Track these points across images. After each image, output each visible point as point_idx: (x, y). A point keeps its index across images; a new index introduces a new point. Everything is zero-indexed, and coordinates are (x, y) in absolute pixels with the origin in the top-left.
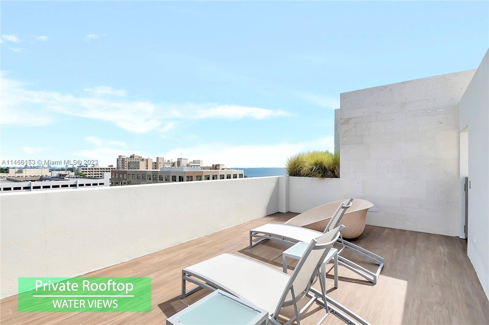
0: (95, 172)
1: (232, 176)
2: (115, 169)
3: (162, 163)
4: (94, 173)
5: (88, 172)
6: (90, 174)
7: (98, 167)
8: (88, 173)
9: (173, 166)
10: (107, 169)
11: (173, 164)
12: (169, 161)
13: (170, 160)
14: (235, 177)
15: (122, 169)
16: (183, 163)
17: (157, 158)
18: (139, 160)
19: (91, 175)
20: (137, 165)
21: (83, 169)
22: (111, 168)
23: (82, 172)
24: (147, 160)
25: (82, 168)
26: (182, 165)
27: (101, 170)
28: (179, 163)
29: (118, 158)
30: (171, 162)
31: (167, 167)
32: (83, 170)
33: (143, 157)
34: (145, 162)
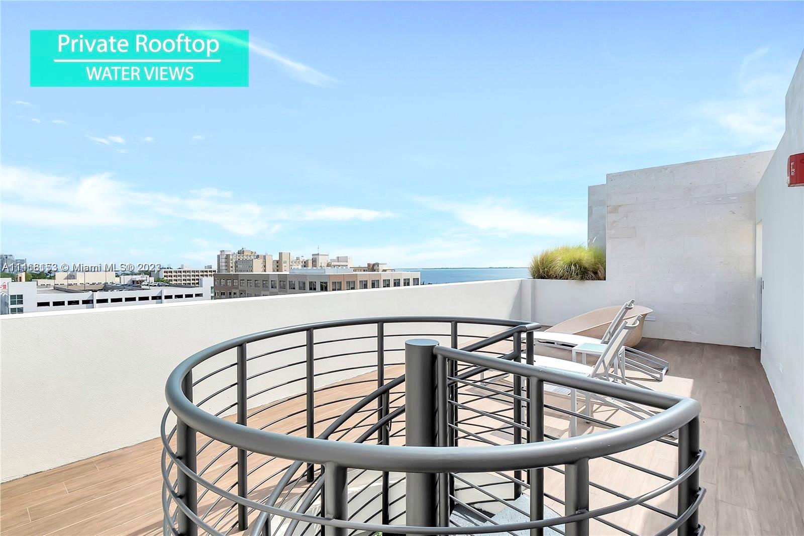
0: (185, 276)
1: (402, 282)
2: (215, 271)
3: (288, 263)
4: (183, 278)
5: (174, 276)
6: (176, 280)
7: (189, 269)
8: (174, 278)
9: (305, 267)
10: (203, 272)
11: (305, 262)
12: (298, 258)
13: (300, 257)
14: (407, 283)
15: (227, 271)
16: (322, 261)
17: (280, 254)
18: (252, 257)
19: (178, 282)
20: (249, 265)
21: (167, 272)
22: (208, 270)
23: (165, 276)
24: (265, 257)
25: (164, 270)
26: (320, 265)
27: (193, 274)
28: (314, 261)
29: (219, 253)
30: (301, 259)
31: (296, 267)
32: (166, 274)
33: (258, 253)
34: (261, 261)
